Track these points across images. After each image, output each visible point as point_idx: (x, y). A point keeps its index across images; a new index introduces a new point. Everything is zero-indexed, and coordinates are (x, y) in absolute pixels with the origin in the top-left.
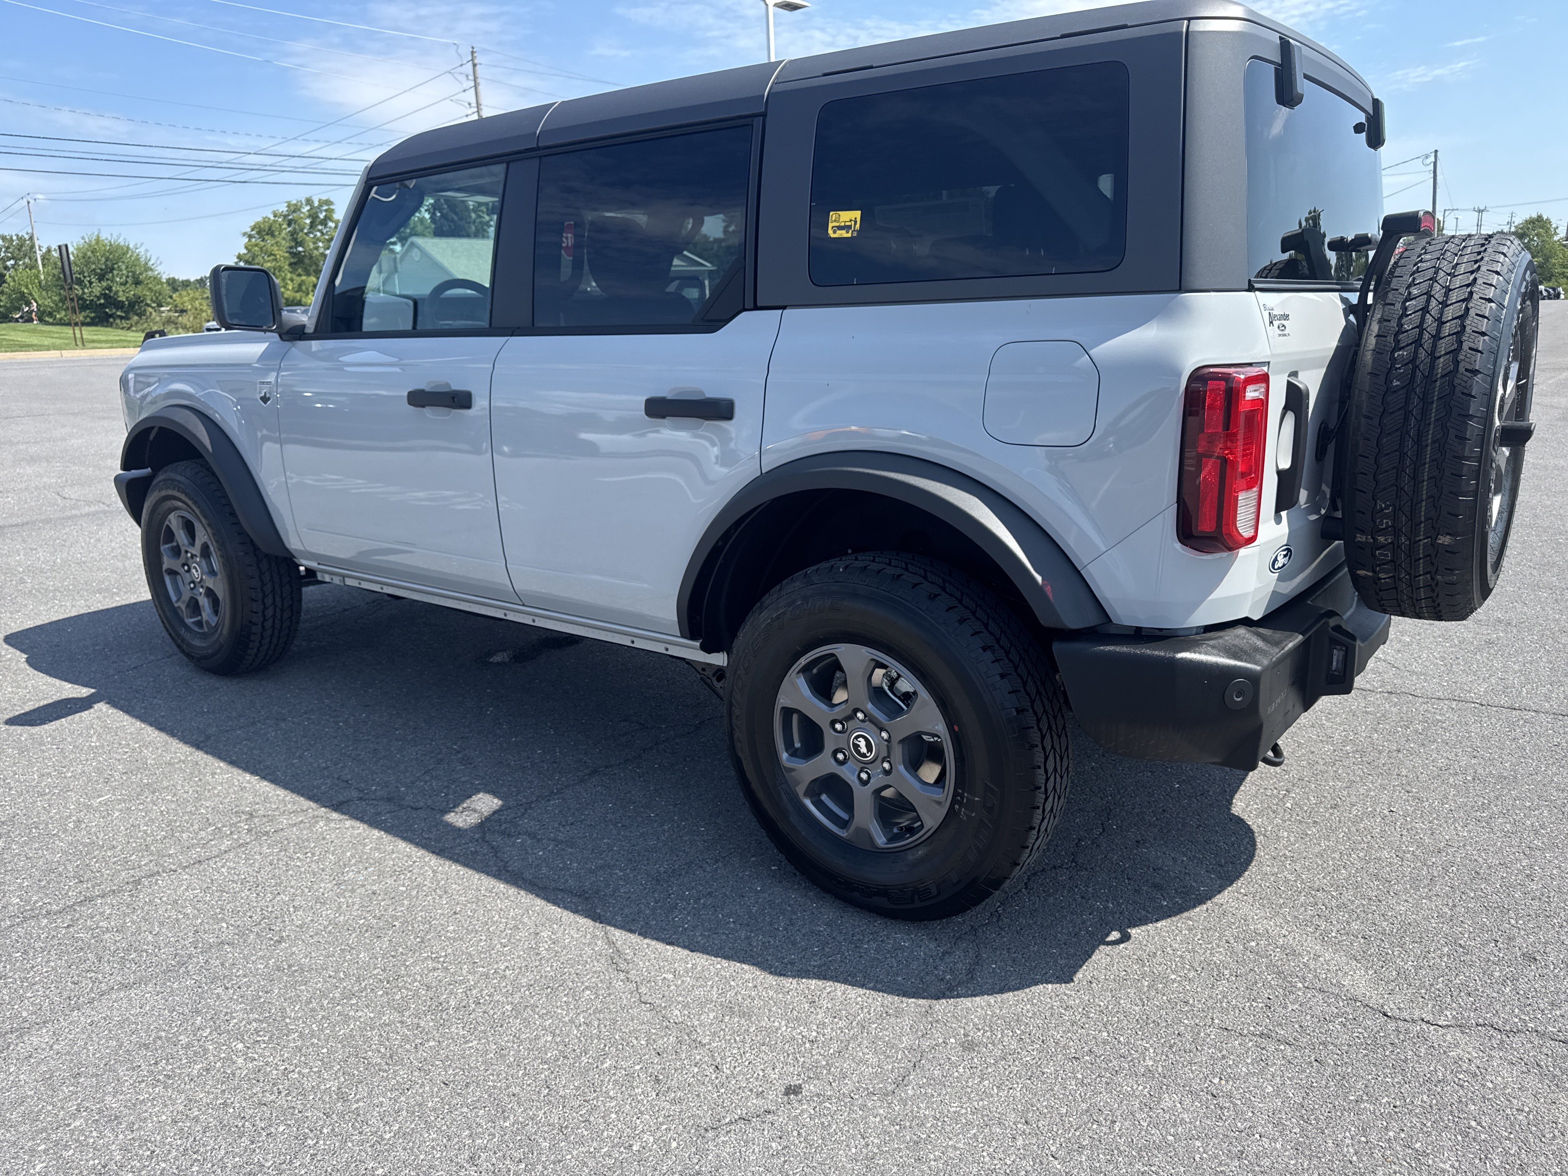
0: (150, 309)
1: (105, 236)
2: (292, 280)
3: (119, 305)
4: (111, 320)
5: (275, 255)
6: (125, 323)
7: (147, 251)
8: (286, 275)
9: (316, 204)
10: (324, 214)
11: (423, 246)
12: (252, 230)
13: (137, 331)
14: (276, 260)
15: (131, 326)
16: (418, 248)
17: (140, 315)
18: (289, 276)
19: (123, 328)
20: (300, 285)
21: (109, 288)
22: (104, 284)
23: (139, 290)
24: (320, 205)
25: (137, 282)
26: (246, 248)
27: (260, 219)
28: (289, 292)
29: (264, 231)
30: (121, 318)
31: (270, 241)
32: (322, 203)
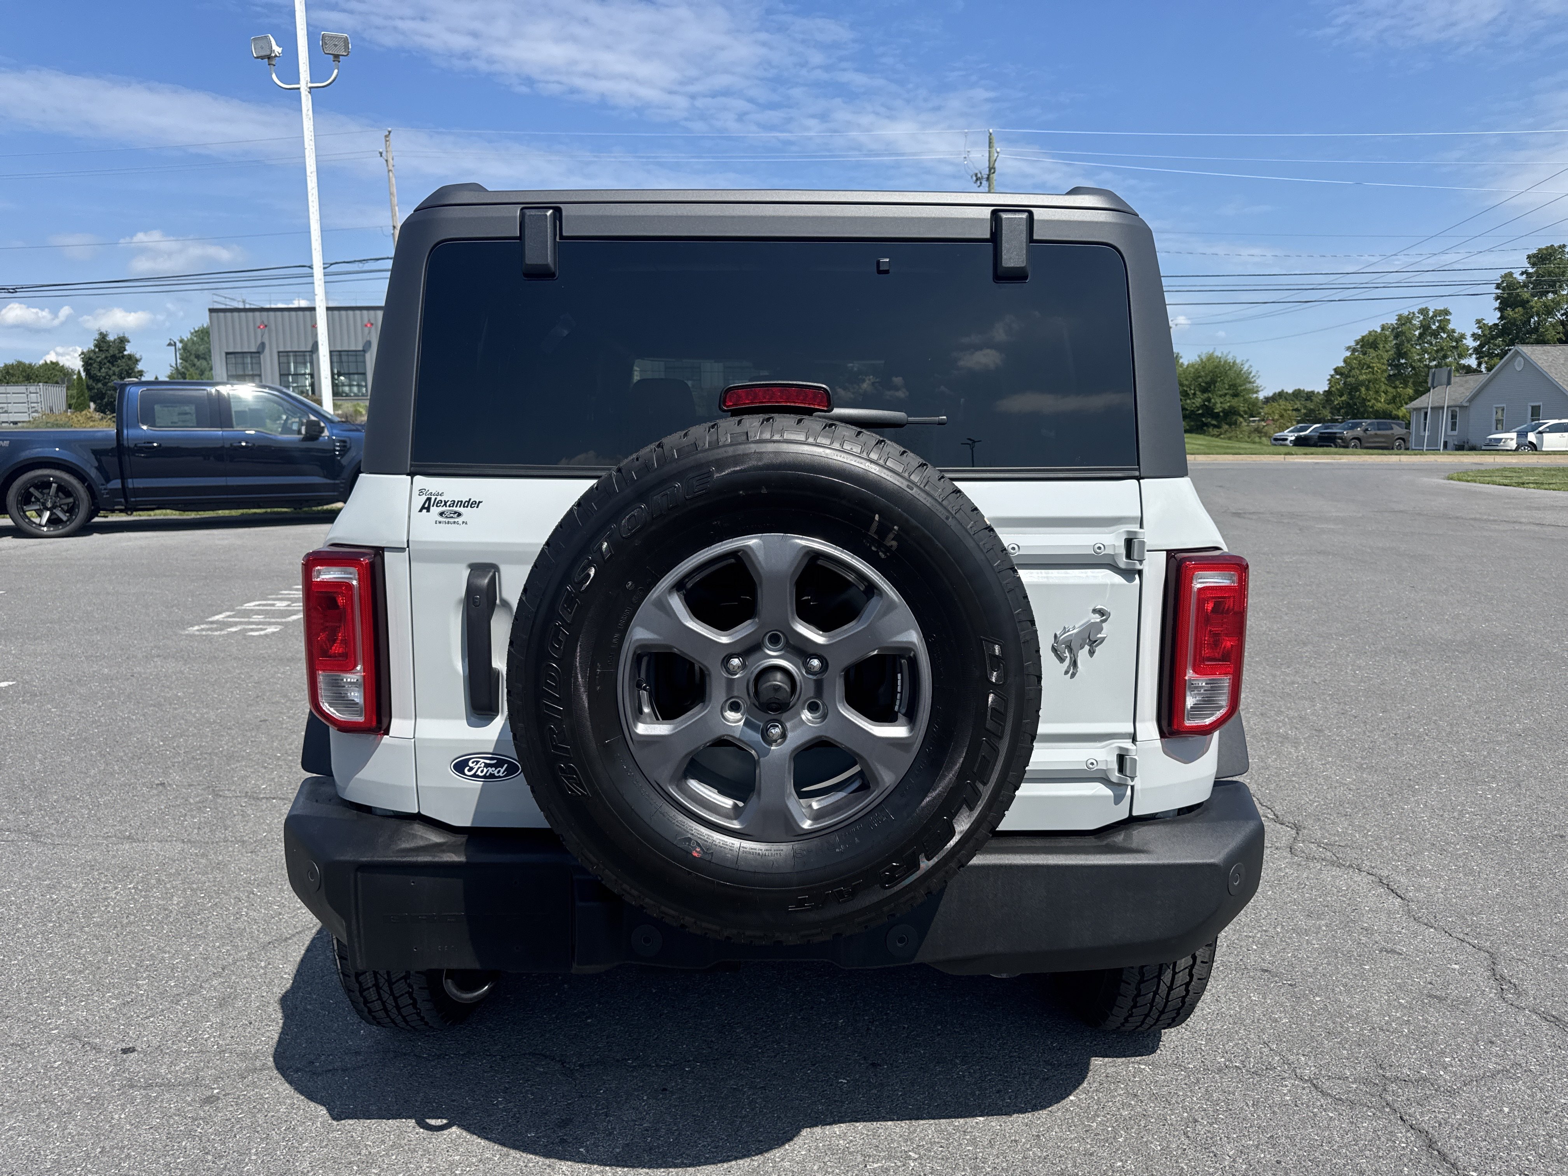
0: (1241, 419)
1: (1218, 354)
2: (1386, 393)
3: (1216, 416)
4: (1205, 428)
5: (1373, 368)
6: (1216, 431)
7: (1251, 366)
8: (1380, 387)
9: (1431, 314)
10: (1437, 324)
11: (1529, 354)
12: (1357, 345)
13: (1224, 439)
14: (1373, 373)
15: (1221, 434)
16: (1523, 357)
17: (1230, 425)
18: (1383, 387)
19: (1213, 436)
20: (1394, 398)
21: (1209, 400)
22: (1206, 395)
23: (1235, 402)
24: (1435, 316)
25: (1235, 395)
26: (1345, 361)
27: (1365, 333)
28: (1379, 405)
29: (1369, 343)
30: (1215, 426)
31: (1372, 353)
32: (1437, 313)
